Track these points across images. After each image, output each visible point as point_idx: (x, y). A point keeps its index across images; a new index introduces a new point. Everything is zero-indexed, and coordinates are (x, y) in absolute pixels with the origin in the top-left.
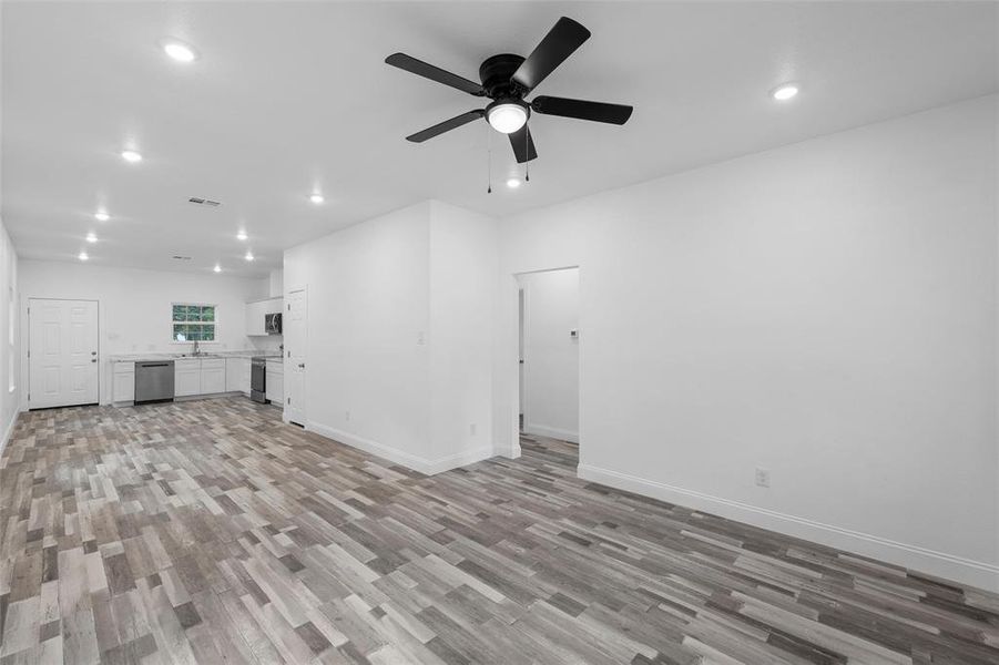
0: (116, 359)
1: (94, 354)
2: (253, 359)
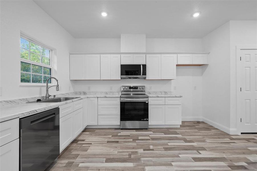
2: (121, 97)
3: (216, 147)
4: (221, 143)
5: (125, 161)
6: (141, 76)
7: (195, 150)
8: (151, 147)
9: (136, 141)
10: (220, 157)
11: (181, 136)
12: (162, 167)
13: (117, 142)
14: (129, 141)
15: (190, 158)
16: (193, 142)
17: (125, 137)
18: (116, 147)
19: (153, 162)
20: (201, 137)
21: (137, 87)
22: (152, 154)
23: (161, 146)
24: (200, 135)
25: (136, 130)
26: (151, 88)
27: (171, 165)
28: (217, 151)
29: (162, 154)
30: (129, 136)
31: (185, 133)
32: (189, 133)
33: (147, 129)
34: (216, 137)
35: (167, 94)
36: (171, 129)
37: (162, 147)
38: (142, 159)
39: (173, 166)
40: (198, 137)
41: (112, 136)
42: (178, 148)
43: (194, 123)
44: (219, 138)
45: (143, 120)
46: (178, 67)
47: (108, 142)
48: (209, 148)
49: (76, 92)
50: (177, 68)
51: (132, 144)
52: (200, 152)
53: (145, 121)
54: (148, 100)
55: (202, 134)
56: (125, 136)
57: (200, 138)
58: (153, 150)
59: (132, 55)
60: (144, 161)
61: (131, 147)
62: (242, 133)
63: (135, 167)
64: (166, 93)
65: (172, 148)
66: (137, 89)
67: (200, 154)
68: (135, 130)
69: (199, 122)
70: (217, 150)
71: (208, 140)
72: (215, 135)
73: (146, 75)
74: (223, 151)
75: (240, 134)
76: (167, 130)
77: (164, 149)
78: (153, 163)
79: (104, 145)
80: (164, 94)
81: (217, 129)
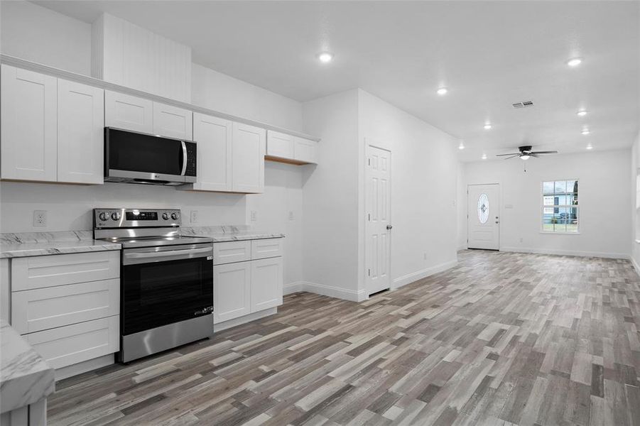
3: (359, 325)
4: (359, 317)
5: (241, 420)
6: (182, 178)
7: (338, 342)
8: (265, 369)
9: (215, 373)
11: (296, 327)
12: (322, 388)
13: (161, 398)
14: (193, 382)
15: (344, 355)
16: (325, 331)
17: (168, 378)
18: (177, 409)
19: (299, 389)
20: (326, 319)
21: (156, 213)
22: (282, 379)
23: (281, 358)
24: (322, 317)
25: (183, 350)
27: (330, 378)
28: (364, 331)
29: (299, 371)
30: (178, 371)
31: (296, 320)
32: (303, 318)
33: (207, 339)
34: (344, 311)
35: (236, 231)
36: (264, 322)
37: (285, 359)
38: (274, 396)
39: (333, 378)
40: (322, 320)
41: (119, 393)
43: (294, 298)
44: (351, 312)
45: (199, 312)
46: (268, 162)
47: (126, 412)
48: (353, 330)
50: (266, 166)
51: (213, 383)
52: (348, 340)
54: (211, 253)
55: (323, 313)
56: (164, 375)
57: (326, 321)
58: (273, 372)
59: (149, 102)
60: (280, 396)
61: (217, 388)
62: (370, 296)
63: (276, 416)
64: (234, 229)
65: (302, 354)
66: (156, 218)
67: (351, 343)
68: (176, 353)
69: (299, 295)
70: (363, 329)
71: (342, 320)
72: (343, 309)
73: (195, 175)
74: (371, 327)
75: (368, 298)
76: (259, 325)
77: (293, 360)
78: (299, 392)
80: (230, 232)
81: (334, 299)
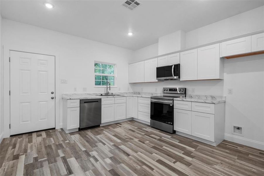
0: (68, 98)
1: (52, 93)
2: (151, 98)
10: (185, 173)
26: (193, 90)
42: (165, 151)
49: (134, 92)
53: (169, 124)
79: (126, 130)
